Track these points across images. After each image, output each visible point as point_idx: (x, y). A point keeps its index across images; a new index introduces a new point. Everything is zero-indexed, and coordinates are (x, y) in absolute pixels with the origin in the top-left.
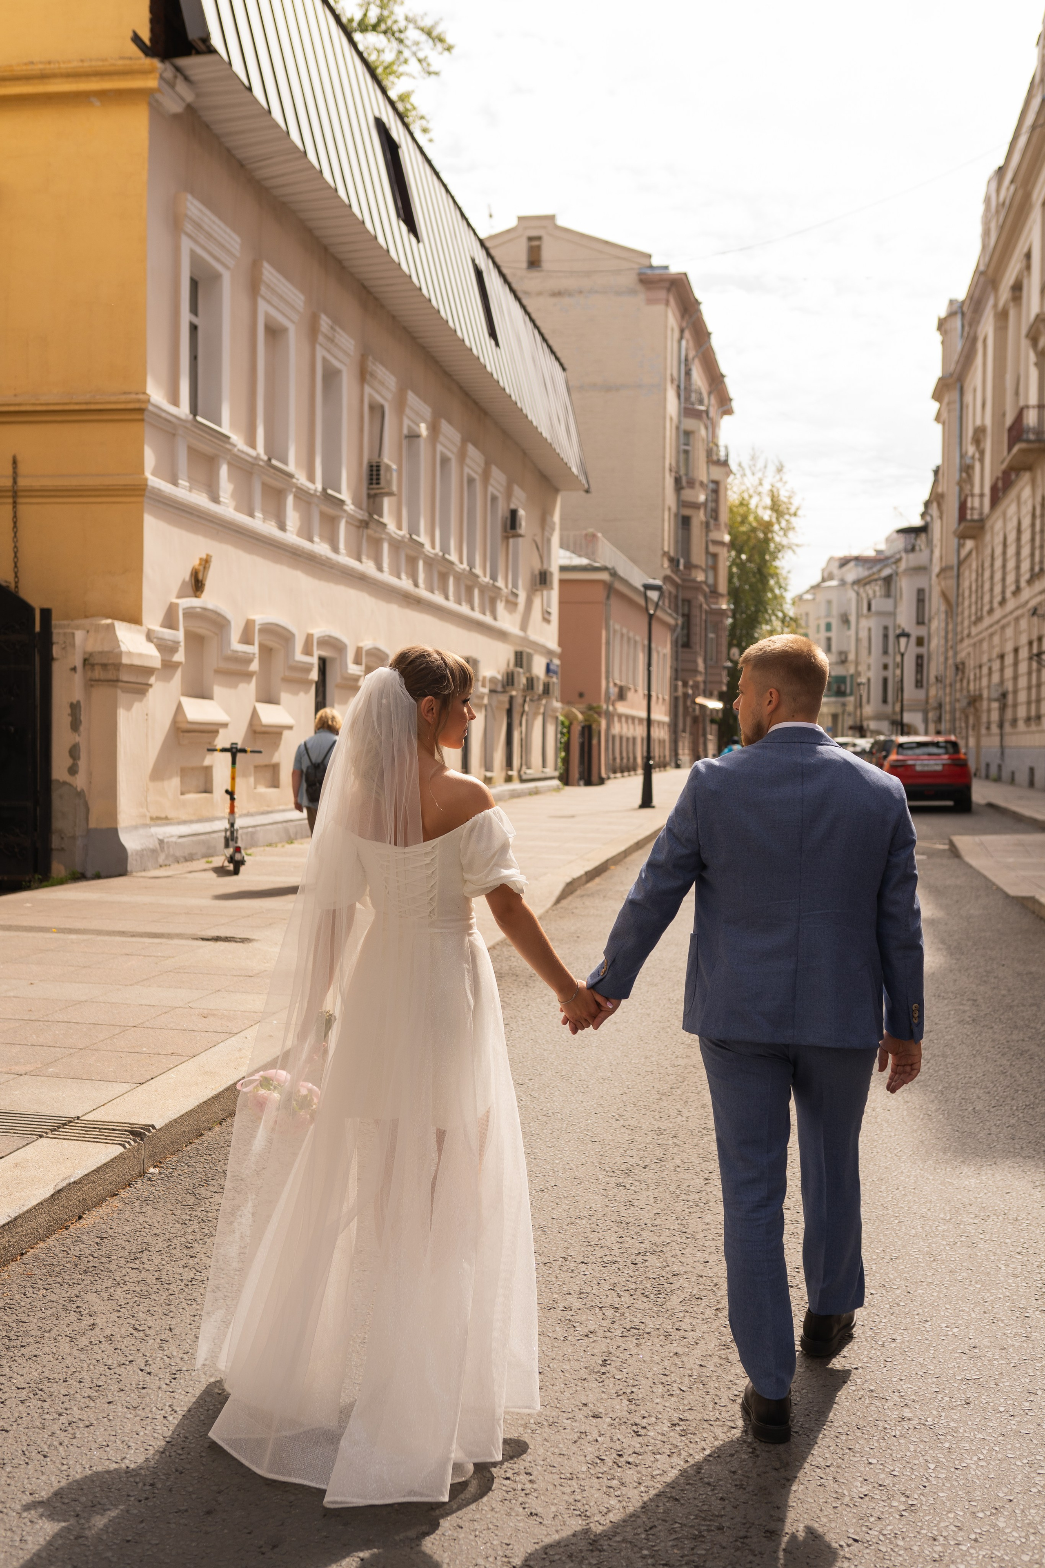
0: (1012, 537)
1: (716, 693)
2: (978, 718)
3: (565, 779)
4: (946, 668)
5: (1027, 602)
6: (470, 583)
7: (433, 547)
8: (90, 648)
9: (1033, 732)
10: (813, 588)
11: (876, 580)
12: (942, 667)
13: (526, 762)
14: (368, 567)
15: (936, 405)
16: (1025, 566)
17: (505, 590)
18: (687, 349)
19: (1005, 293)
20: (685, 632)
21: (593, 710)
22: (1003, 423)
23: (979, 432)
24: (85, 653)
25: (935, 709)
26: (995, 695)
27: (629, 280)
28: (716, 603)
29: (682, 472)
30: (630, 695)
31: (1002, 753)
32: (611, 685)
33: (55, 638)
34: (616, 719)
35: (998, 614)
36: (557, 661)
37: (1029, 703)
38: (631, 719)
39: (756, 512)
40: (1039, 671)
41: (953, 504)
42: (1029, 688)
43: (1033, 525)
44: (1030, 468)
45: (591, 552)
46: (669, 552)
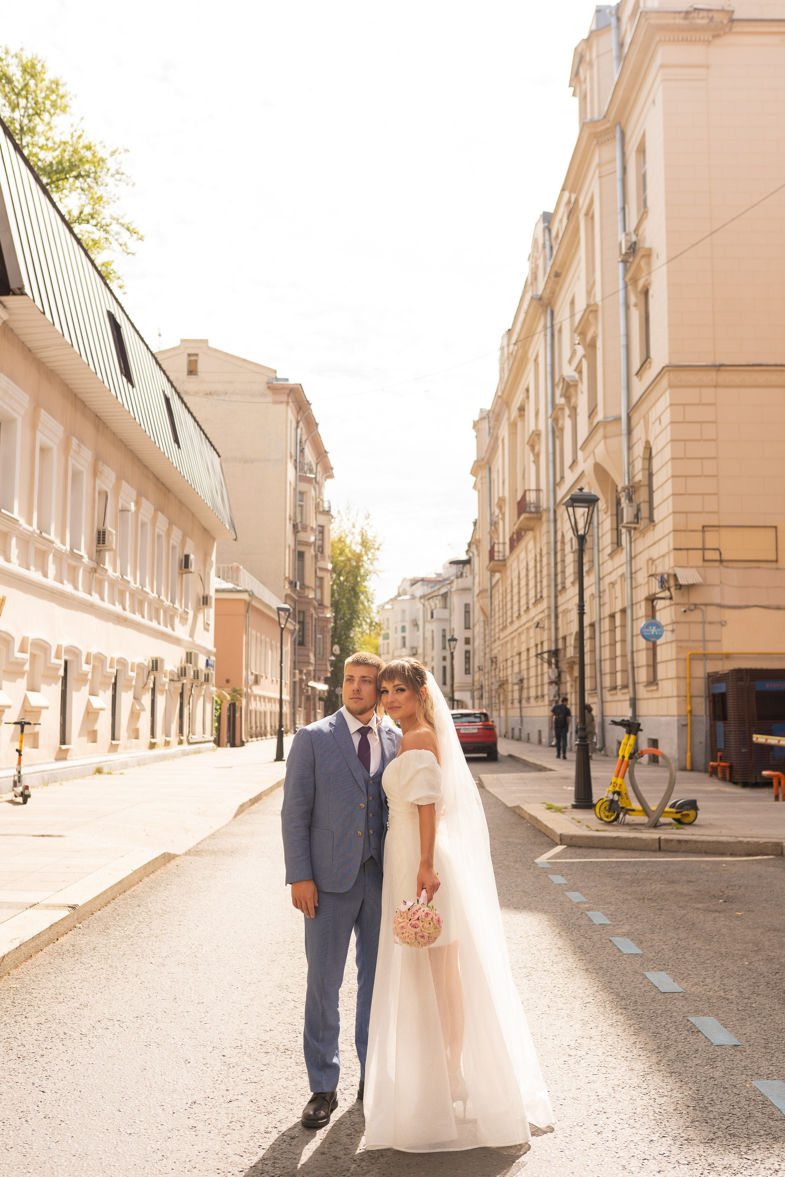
0: (523, 574)
1: (322, 678)
2: (506, 696)
3: (218, 742)
4: (485, 661)
5: (534, 618)
6: (157, 606)
7: (135, 583)
9: (540, 706)
10: (391, 600)
11: (437, 596)
12: (482, 660)
13: (191, 731)
14: (95, 598)
15: (473, 479)
16: (532, 594)
17: (180, 610)
18: (301, 435)
19: (515, 413)
20: (301, 633)
21: (236, 692)
22: (516, 496)
23: (502, 500)
25: (479, 689)
26: (516, 681)
27: (262, 387)
28: (323, 613)
29: (299, 520)
30: (263, 681)
31: (522, 721)
32: (249, 673)
34: (252, 698)
35: (516, 625)
36: (213, 658)
37: (537, 686)
38: (262, 698)
39: (350, 546)
40: (542, 664)
41: (486, 548)
42: (537, 676)
43: (536, 567)
44: (532, 529)
45: (235, 579)
46: (289, 577)
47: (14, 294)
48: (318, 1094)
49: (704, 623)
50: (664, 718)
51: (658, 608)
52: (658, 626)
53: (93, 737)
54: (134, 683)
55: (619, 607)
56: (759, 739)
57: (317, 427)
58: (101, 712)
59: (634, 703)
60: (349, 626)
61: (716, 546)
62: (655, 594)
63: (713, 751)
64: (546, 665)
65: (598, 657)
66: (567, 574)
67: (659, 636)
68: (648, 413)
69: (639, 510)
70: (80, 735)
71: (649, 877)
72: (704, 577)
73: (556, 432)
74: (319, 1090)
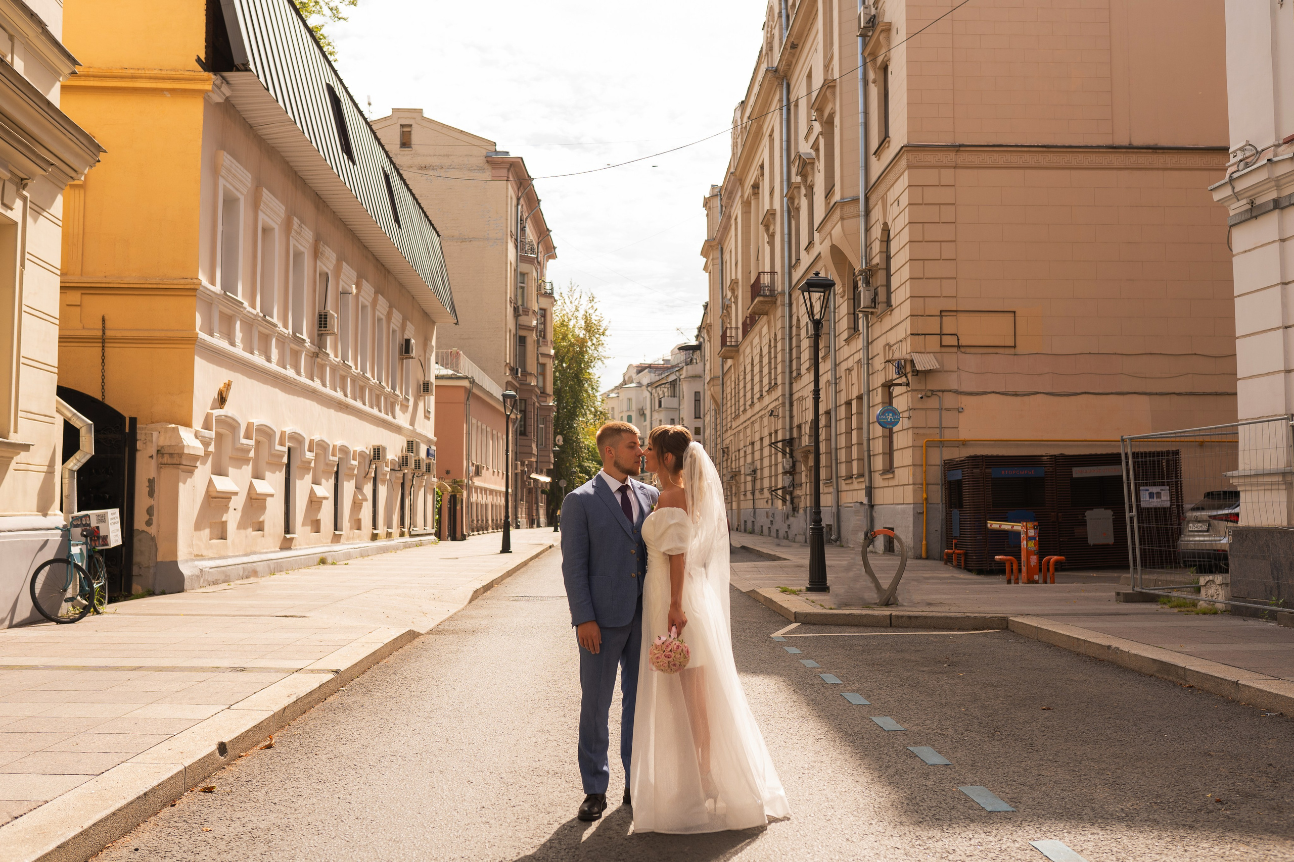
0: (757, 360)
1: (545, 470)
2: (738, 488)
3: (439, 535)
5: (767, 406)
6: (378, 392)
7: (356, 369)
8: (161, 443)
10: (616, 388)
11: (664, 384)
13: (413, 523)
14: (317, 384)
15: (704, 260)
16: (766, 381)
17: (401, 396)
18: (522, 212)
19: (748, 191)
20: (522, 423)
21: (457, 484)
22: (750, 278)
23: (735, 282)
24: (158, 446)
26: (748, 471)
27: (480, 161)
28: (545, 401)
29: (520, 303)
30: (484, 472)
31: (755, 513)
32: (470, 464)
33: (138, 437)
34: (473, 490)
35: (749, 413)
36: (434, 448)
37: (770, 477)
38: (484, 490)
39: (573, 331)
40: (776, 454)
41: (717, 332)
42: (770, 466)
43: (770, 352)
44: (766, 314)
45: (455, 366)
46: (510, 363)
47: (238, 70)
48: (591, 795)
49: (940, 409)
50: (900, 506)
51: (894, 394)
52: (895, 412)
53: (316, 526)
54: (356, 472)
55: (855, 393)
56: (994, 525)
57: (539, 204)
58: (324, 502)
59: (870, 491)
60: (572, 415)
61: (955, 333)
62: (892, 380)
63: (948, 538)
64: (780, 455)
65: (833, 446)
66: (802, 361)
67: (896, 423)
68: (886, 193)
69: (876, 294)
70: (303, 525)
71: (879, 647)
72: (941, 364)
73: (792, 212)
74: (592, 792)
